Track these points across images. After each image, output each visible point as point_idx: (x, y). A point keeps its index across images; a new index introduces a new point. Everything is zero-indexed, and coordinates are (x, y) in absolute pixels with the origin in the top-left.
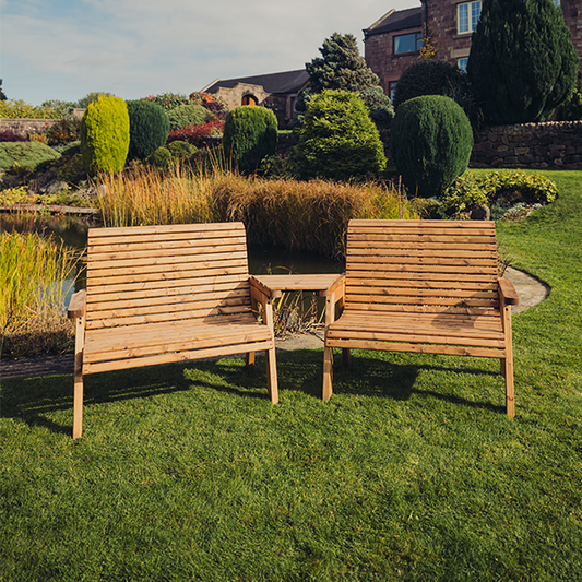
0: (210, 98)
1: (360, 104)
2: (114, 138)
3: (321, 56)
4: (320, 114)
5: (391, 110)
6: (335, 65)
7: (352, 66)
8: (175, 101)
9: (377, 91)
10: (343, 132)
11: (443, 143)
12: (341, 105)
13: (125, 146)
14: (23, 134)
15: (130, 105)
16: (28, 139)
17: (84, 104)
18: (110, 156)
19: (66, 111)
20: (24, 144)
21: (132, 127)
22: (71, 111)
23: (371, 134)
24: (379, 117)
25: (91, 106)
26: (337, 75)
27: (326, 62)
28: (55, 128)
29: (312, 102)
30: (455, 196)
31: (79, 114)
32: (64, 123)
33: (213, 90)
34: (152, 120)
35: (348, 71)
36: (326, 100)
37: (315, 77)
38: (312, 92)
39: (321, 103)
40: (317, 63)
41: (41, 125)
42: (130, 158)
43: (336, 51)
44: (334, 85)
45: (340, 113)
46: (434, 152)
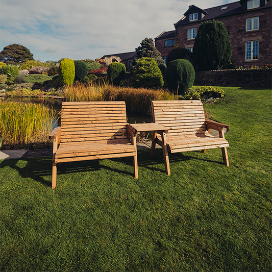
0: (102, 61)
1: (155, 62)
2: (70, 73)
3: (141, 46)
4: (141, 66)
5: (165, 65)
6: (146, 49)
7: (152, 49)
8: (90, 62)
9: (160, 58)
10: (149, 72)
11: (185, 76)
12: (149, 63)
13: (74, 76)
14: (40, 72)
15: (75, 62)
16: (41, 73)
17: (59, 62)
18: (68, 79)
19: (53, 64)
20: (40, 75)
21: (76, 70)
22: (55, 64)
23: (159, 73)
24: (161, 67)
25: (62, 62)
26: (147, 52)
27: (143, 47)
28: (50, 70)
29: (138, 61)
30: (189, 95)
31: (58, 65)
32: (53, 68)
33: (103, 58)
34: (83, 67)
35: (150, 51)
36: (143, 60)
37: (139, 53)
38: (137, 58)
39: (141, 61)
40: (139, 48)
41: (45, 69)
42: (75, 80)
43: (146, 44)
44: (145, 56)
45: (148, 65)
46: (182, 79)
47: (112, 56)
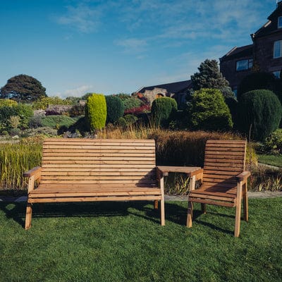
0: (141, 95)
1: (221, 95)
2: (100, 114)
3: (199, 72)
4: (200, 100)
5: (235, 99)
6: (206, 76)
7: (215, 76)
8: (124, 97)
9: (228, 89)
10: (211, 109)
11: (266, 114)
12: (211, 96)
13: (105, 116)
14: (59, 112)
15: (107, 98)
16: (61, 114)
17: (86, 98)
18: (98, 121)
19: (76, 102)
20: (60, 116)
21: (108, 108)
22: (78, 102)
23: (225, 110)
24: (229, 101)
25: (89, 98)
26: (207, 81)
27: (201, 74)
28: (72, 109)
29: (196, 95)
30: (271, 142)
31: (83, 103)
32: (76, 107)
34: (117, 105)
35: (213, 79)
36: (203, 93)
37: (195, 83)
38: (195, 90)
39: (200, 95)
40: (196, 75)
41: (66, 108)
42: (107, 122)
43: (207, 68)
44: (206, 86)
45: (210, 100)
46: (260, 118)
47: (155, 89)
